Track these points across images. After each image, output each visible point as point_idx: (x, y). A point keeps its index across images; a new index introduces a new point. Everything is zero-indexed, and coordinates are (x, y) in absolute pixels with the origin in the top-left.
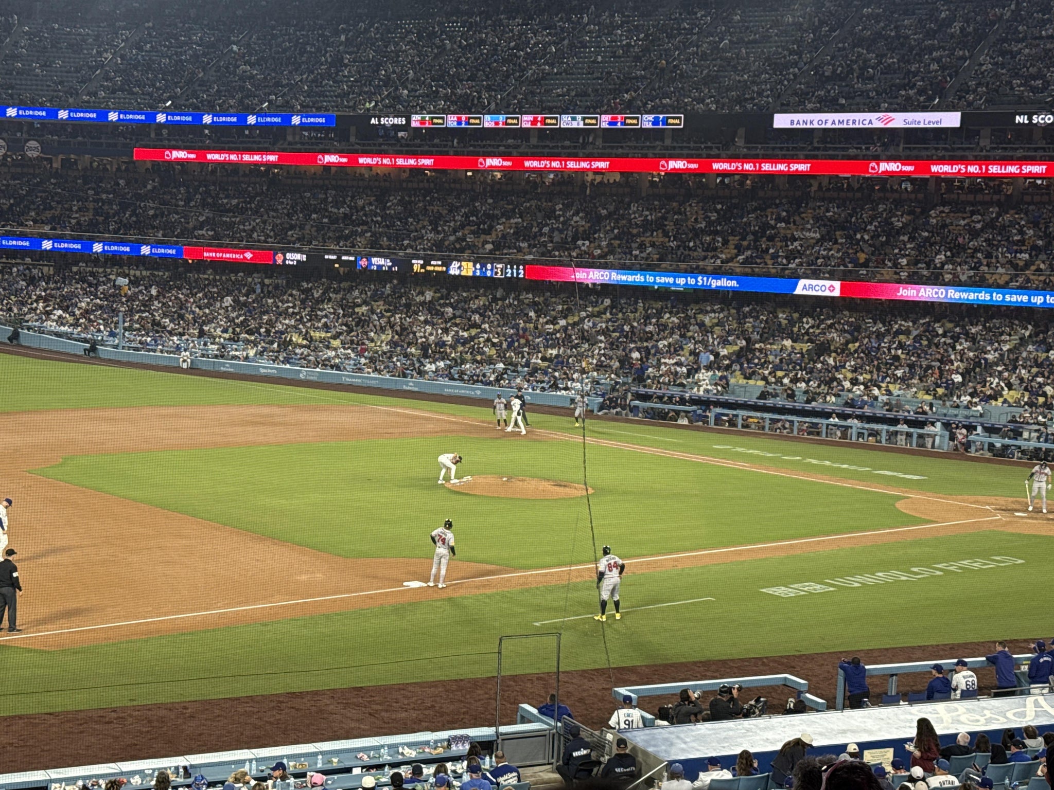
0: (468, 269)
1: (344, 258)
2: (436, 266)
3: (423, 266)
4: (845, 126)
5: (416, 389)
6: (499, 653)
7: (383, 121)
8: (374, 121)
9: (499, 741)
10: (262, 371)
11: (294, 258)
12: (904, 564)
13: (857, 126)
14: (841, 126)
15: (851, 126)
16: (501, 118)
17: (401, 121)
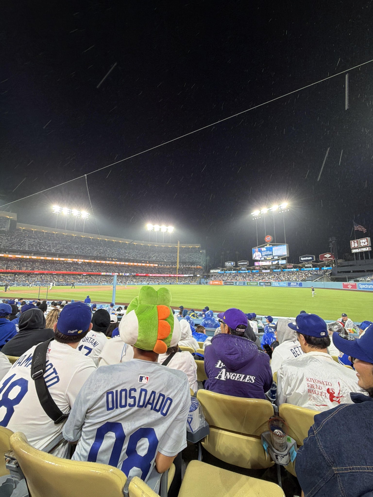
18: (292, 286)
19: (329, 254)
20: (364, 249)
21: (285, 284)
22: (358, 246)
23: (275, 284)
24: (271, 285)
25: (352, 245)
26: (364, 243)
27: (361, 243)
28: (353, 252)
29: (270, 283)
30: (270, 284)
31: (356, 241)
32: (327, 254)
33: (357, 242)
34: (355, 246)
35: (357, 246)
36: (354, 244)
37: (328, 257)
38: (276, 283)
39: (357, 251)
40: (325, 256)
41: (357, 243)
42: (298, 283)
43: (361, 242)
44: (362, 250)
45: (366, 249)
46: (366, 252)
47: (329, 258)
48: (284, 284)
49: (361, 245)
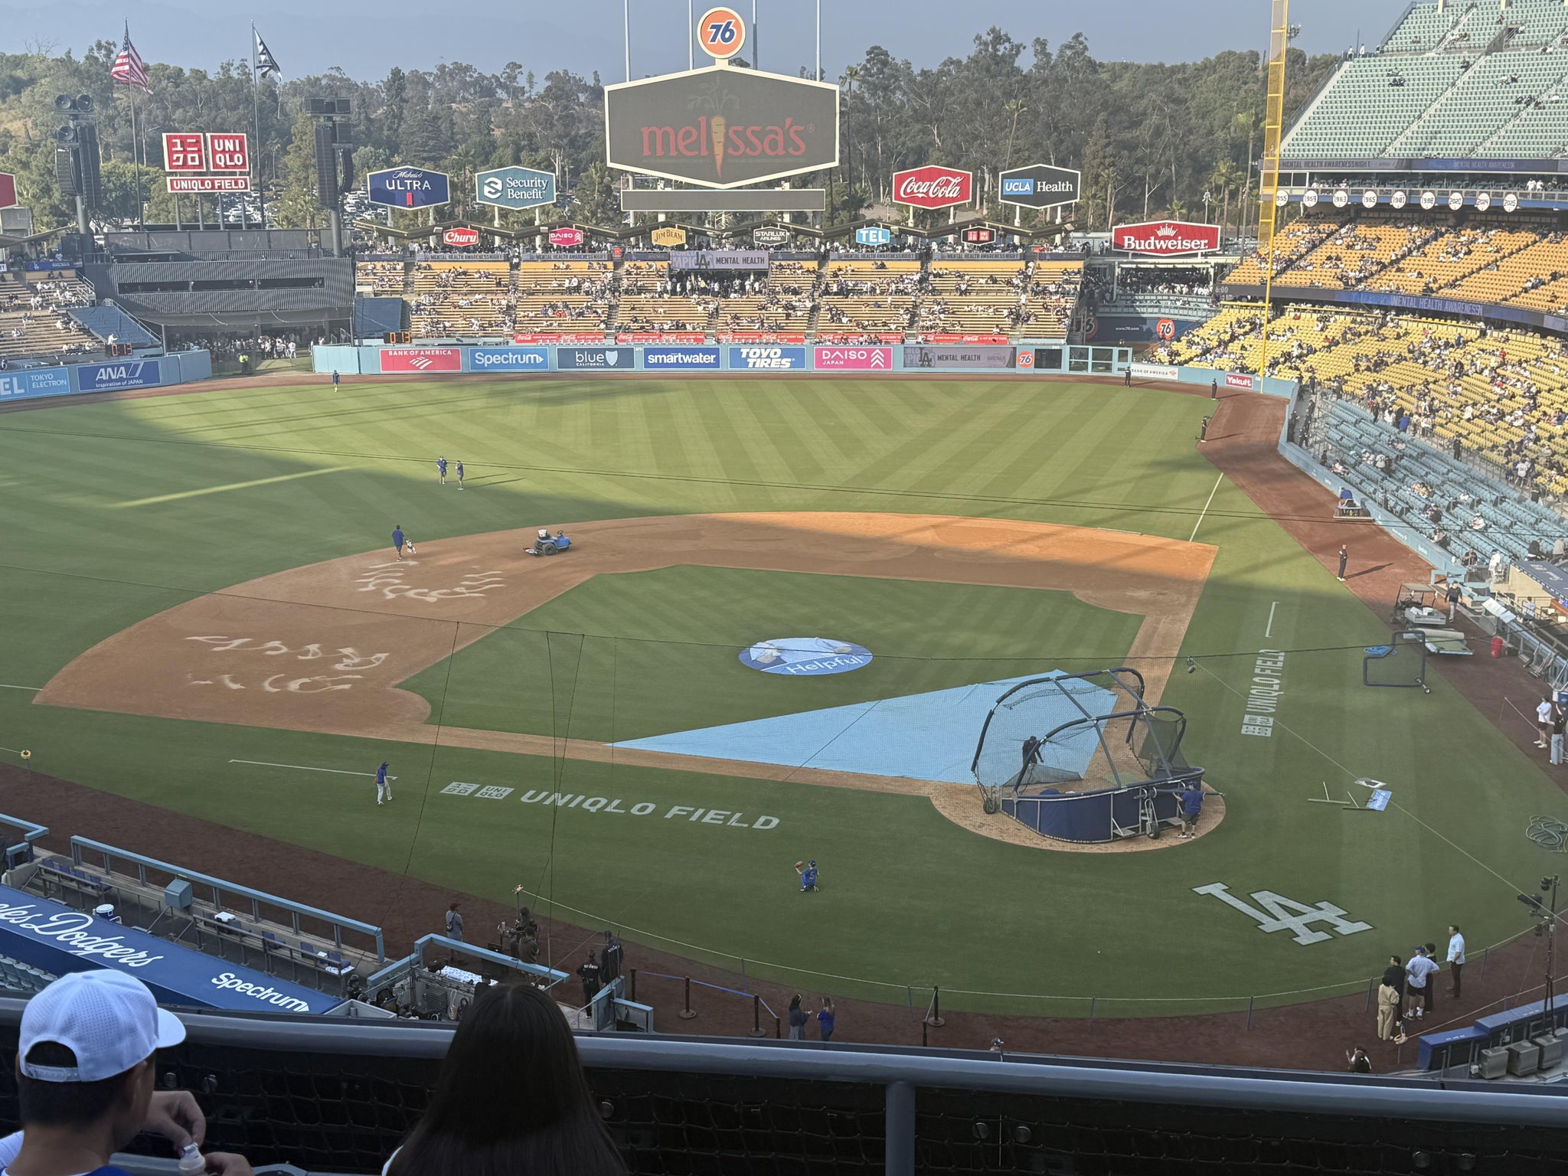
22: (201, 166)
25: (170, 154)
33: (198, 145)
39: (194, 185)
41: (200, 152)
42: (138, 365)
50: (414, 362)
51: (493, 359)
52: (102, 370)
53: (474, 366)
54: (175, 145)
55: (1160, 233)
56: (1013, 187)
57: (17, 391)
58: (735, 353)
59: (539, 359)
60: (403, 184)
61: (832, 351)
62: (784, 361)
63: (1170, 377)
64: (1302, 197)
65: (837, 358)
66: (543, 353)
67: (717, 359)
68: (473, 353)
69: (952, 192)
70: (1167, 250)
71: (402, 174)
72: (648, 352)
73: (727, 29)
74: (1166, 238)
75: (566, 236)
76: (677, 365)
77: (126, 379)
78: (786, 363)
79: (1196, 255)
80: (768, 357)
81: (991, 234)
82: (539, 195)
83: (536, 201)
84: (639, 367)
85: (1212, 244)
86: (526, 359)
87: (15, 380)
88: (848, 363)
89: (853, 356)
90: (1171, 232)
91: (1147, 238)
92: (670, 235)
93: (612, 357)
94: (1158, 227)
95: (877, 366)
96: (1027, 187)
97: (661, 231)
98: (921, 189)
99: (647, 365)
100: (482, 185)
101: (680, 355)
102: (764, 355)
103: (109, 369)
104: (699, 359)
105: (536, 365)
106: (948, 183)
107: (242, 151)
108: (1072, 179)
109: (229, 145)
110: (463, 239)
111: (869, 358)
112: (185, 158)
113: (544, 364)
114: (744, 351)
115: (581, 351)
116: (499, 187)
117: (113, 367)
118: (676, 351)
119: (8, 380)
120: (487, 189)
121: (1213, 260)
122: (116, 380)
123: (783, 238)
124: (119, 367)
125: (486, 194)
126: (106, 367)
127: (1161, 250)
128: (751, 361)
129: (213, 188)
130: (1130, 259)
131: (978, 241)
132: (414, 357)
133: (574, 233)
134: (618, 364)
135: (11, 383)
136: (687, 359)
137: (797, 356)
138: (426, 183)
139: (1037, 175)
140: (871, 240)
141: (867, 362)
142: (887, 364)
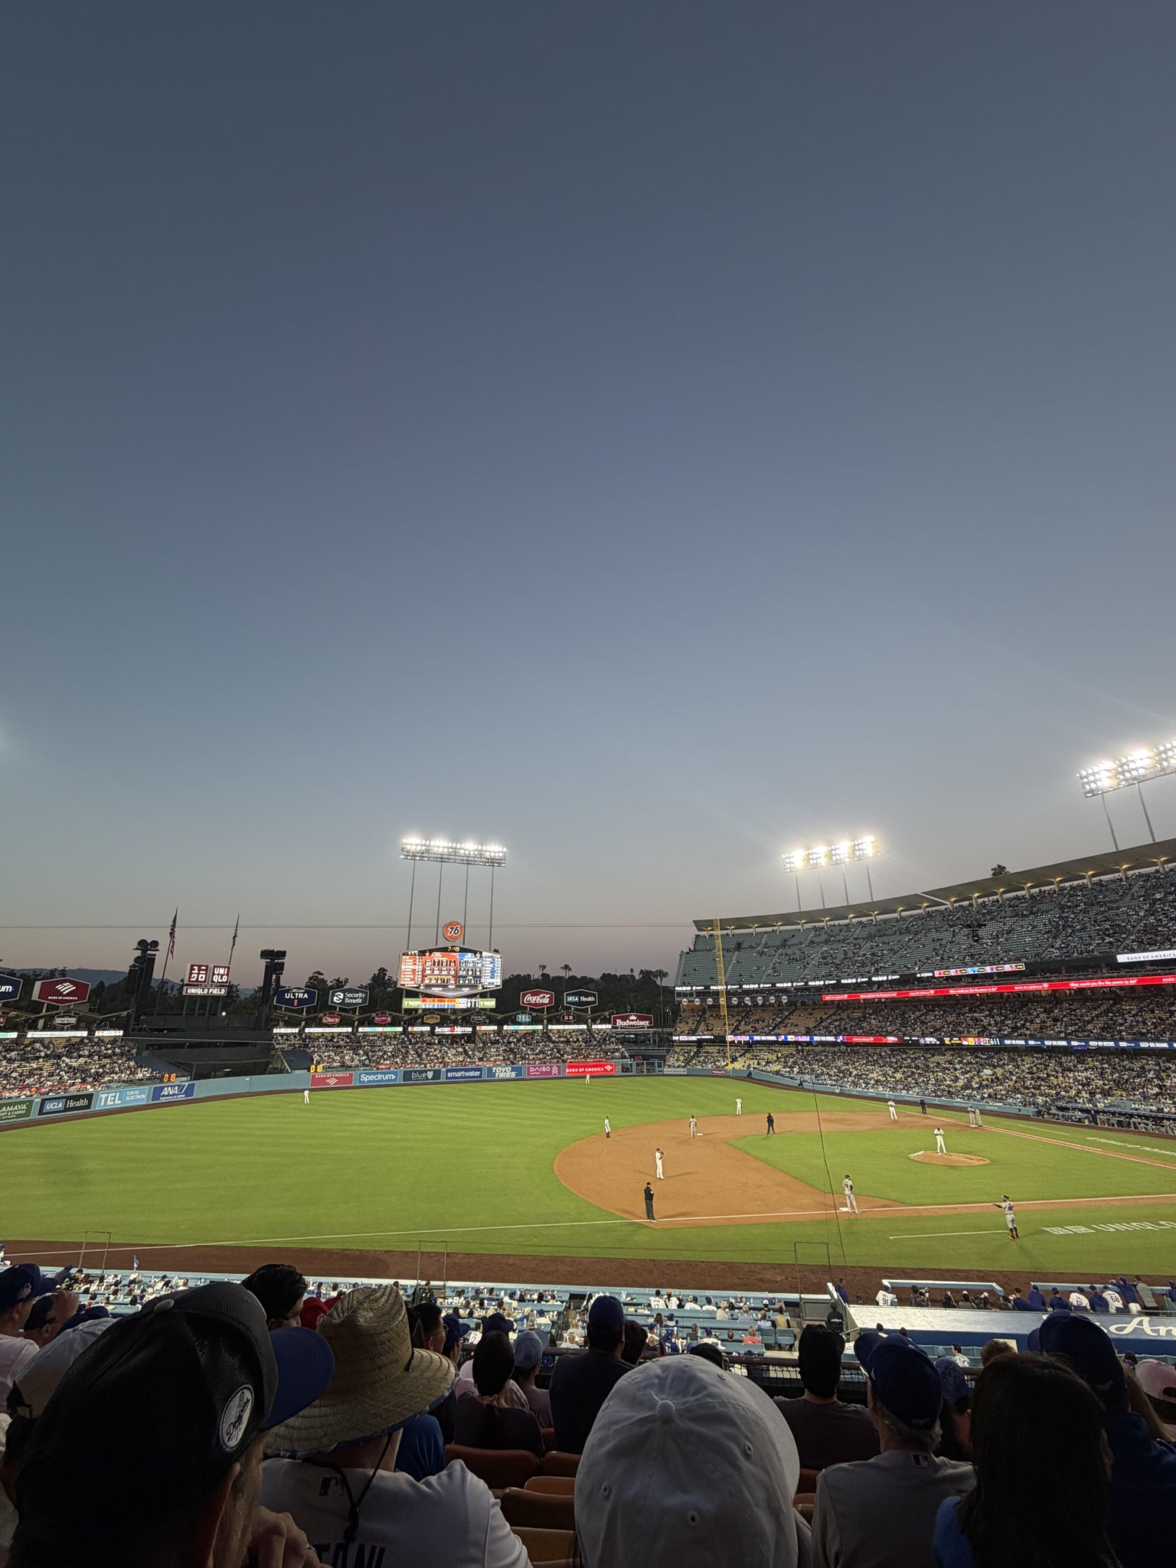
0: (971, 1041)
1: (913, 1038)
2: (956, 1040)
3: (950, 1041)
4: (1159, 958)
5: (939, 1103)
6: (795, 1251)
7: (922, 975)
8: (918, 975)
9: (802, 1303)
10: (870, 1094)
11: (891, 1039)
12: (1154, 1219)
13: (1167, 957)
14: (1157, 958)
15: (1163, 958)
16: (976, 969)
17: (931, 974)
18: (163, 1100)
19: (72, 982)
20: (216, 992)
21: (143, 1096)
22: (205, 981)
23: (107, 1098)
24: (88, 1107)
25: (191, 974)
26: (222, 976)
27: (214, 974)
28: (189, 992)
29: (90, 1097)
30: (83, 1102)
31: (204, 968)
32: (65, 981)
33: (206, 970)
34: (200, 979)
35: (203, 980)
36: (199, 974)
37: (65, 993)
38: (110, 1095)
39: (199, 991)
40: (59, 987)
41: (206, 974)
42: (184, 1086)
43: (216, 972)
44: (210, 991)
45: (220, 991)
46: (217, 998)
47: (68, 994)
48: (139, 1097)
49: (214, 980)
50: (328, 1081)
51: (372, 1078)
52: (166, 1088)
53: (360, 1082)
54: (194, 970)
55: (631, 1018)
56: (570, 999)
57: (117, 1102)
58: (490, 1069)
59: (394, 1077)
60: (294, 995)
61: (535, 1068)
62: (512, 1073)
63: (683, 1073)
64: (693, 1001)
65: (537, 1071)
66: (395, 1074)
67: (481, 1074)
68: (360, 1074)
69: (546, 1001)
70: (634, 1026)
71: (294, 990)
72: (448, 1071)
73: (456, 929)
74: (633, 1020)
75: (383, 1018)
76: (462, 1077)
77: (177, 1095)
78: (513, 1074)
79: (644, 1028)
80: (505, 1071)
81: (574, 1016)
82: (361, 1001)
83: (360, 1004)
84: (443, 1079)
85: (650, 1023)
86: (387, 1078)
87: (118, 1094)
88: (542, 1073)
89: (544, 1069)
90: (635, 1018)
91: (626, 1021)
92: (433, 1017)
93: (430, 1075)
94: (629, 1016)
95: (555, 1074)
96: (577, 999)
97: (429, 1016)
98: (533, 999)
99: (447, 1078)
100: (333, 996)
101: (463, 1072)
102: (503, 1070)
103: (170, 1088)
104: (472, 1074)
105: (391, 1080)
106: (544, 997)
107: (227, 975)
108: (594, 996)
109: (222, 971)
110: (332, 1020)
111: (551, 1070)
112: (198, 977)
113: (395, 1080)
114: (494, 1069)
115: (415, 1072)
116: (342, 997)
117: (171, 1086)
118: (461, 1070)
119: (114, 1094)
120: (335, 998)
121: (651, 1030)
122: (171, 1095)
123: (484, 1019)
124: (175, 1086)
125: (335, 1000)
126: (168, 1087)
127: (631, 1026)
128: (497, 1074)
129: (208, 993)
130: (619, 1030)
131: (569, 1020)
132: (329, 1078)
133: (387, 1017)
134: (433, 1078)
135: (115, 1097)
136: (467, 1074)
137: (518, 1070)
138: (306, 996)
139: (579, 994)
140: (523, 1019)
141: (551, 1072)
142: (559, 1073)
